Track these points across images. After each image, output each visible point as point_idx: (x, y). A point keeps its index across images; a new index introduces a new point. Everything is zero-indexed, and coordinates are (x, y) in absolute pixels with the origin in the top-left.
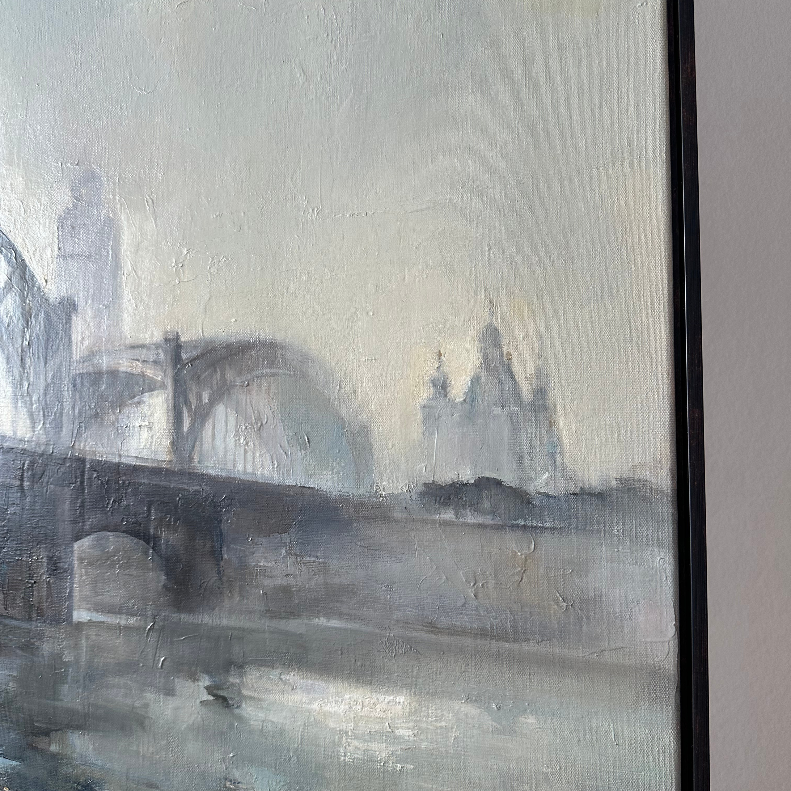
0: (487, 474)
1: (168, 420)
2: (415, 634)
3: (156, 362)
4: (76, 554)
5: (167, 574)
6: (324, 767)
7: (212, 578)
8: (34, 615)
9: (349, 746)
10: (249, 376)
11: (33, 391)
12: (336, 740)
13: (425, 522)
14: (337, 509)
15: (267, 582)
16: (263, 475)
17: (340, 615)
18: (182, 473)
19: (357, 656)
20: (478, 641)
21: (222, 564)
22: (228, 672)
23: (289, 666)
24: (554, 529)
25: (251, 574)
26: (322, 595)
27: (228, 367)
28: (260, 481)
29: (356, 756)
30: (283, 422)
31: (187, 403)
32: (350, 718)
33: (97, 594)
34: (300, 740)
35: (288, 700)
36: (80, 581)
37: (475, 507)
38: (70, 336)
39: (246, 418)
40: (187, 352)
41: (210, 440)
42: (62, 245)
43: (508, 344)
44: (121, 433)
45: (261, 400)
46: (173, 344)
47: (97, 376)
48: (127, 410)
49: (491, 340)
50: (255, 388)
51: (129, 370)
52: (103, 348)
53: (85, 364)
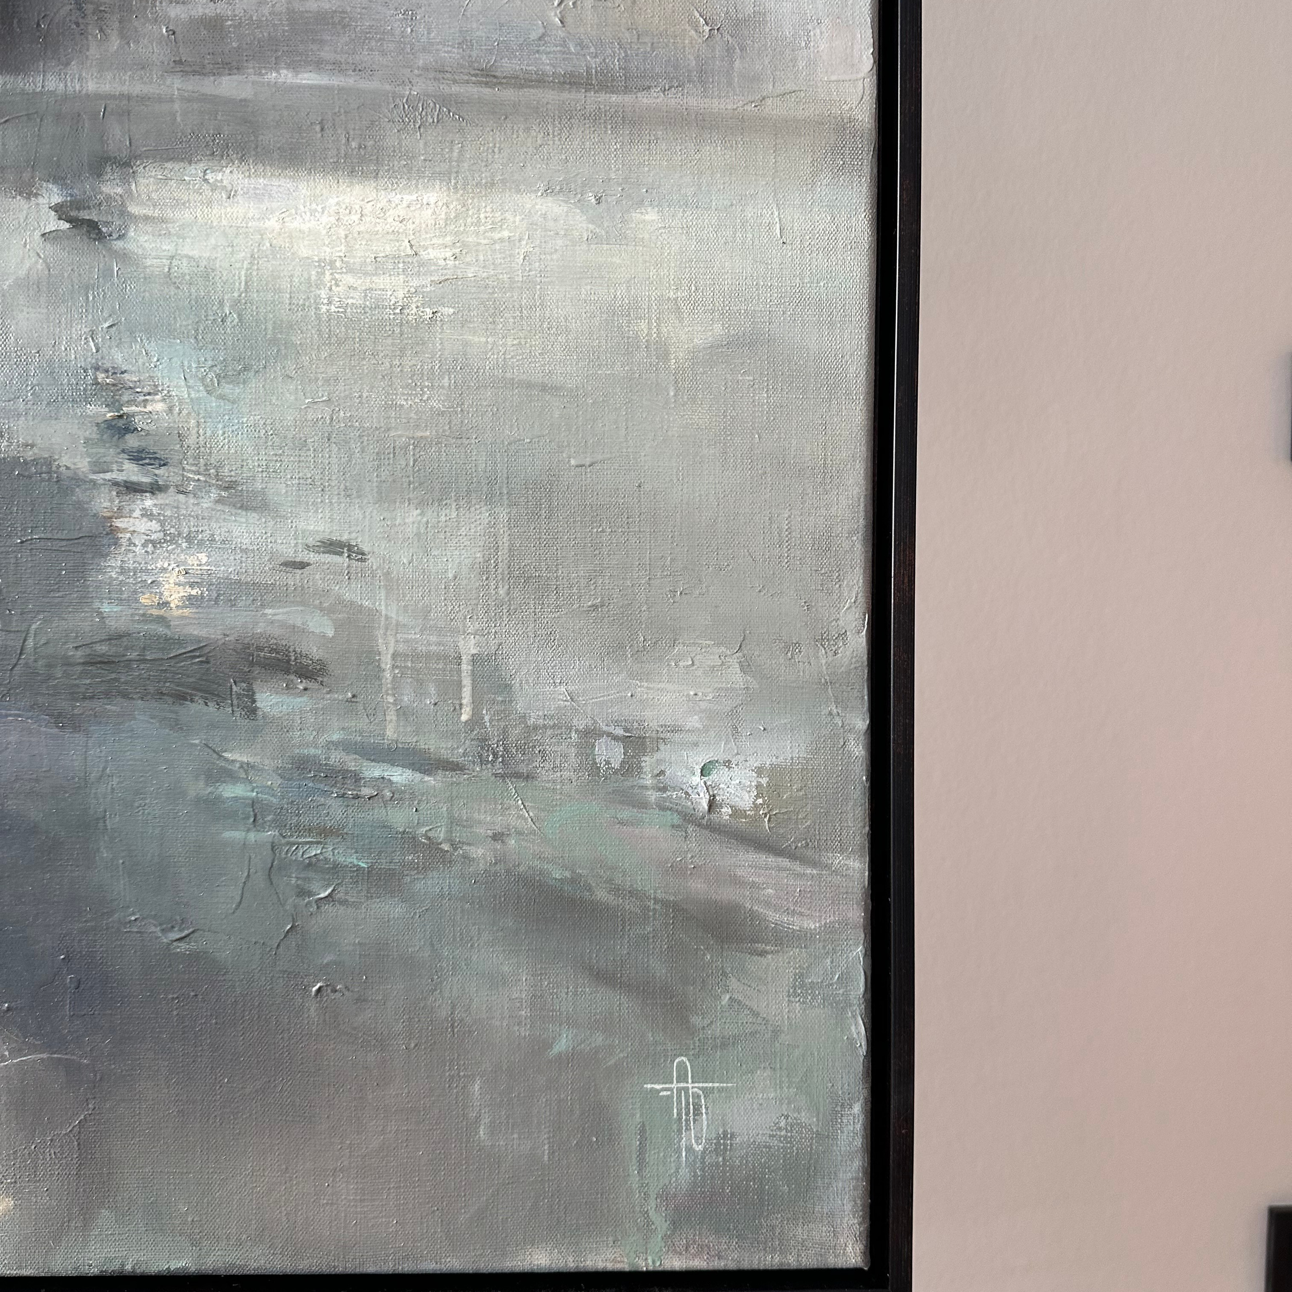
2: (455, 89)
6: (291, 326)
9: (337, 285)
12: (313, 278)
15: (176, 12)
17: (318, 65)
19: (351, 132)
20: (566, 94)
22: (99, 175)
23: (222, 157)
26: (284, 31)
29: (350, 301)
32: (338, 238)
34: (243, 283)
35: (220, 217)
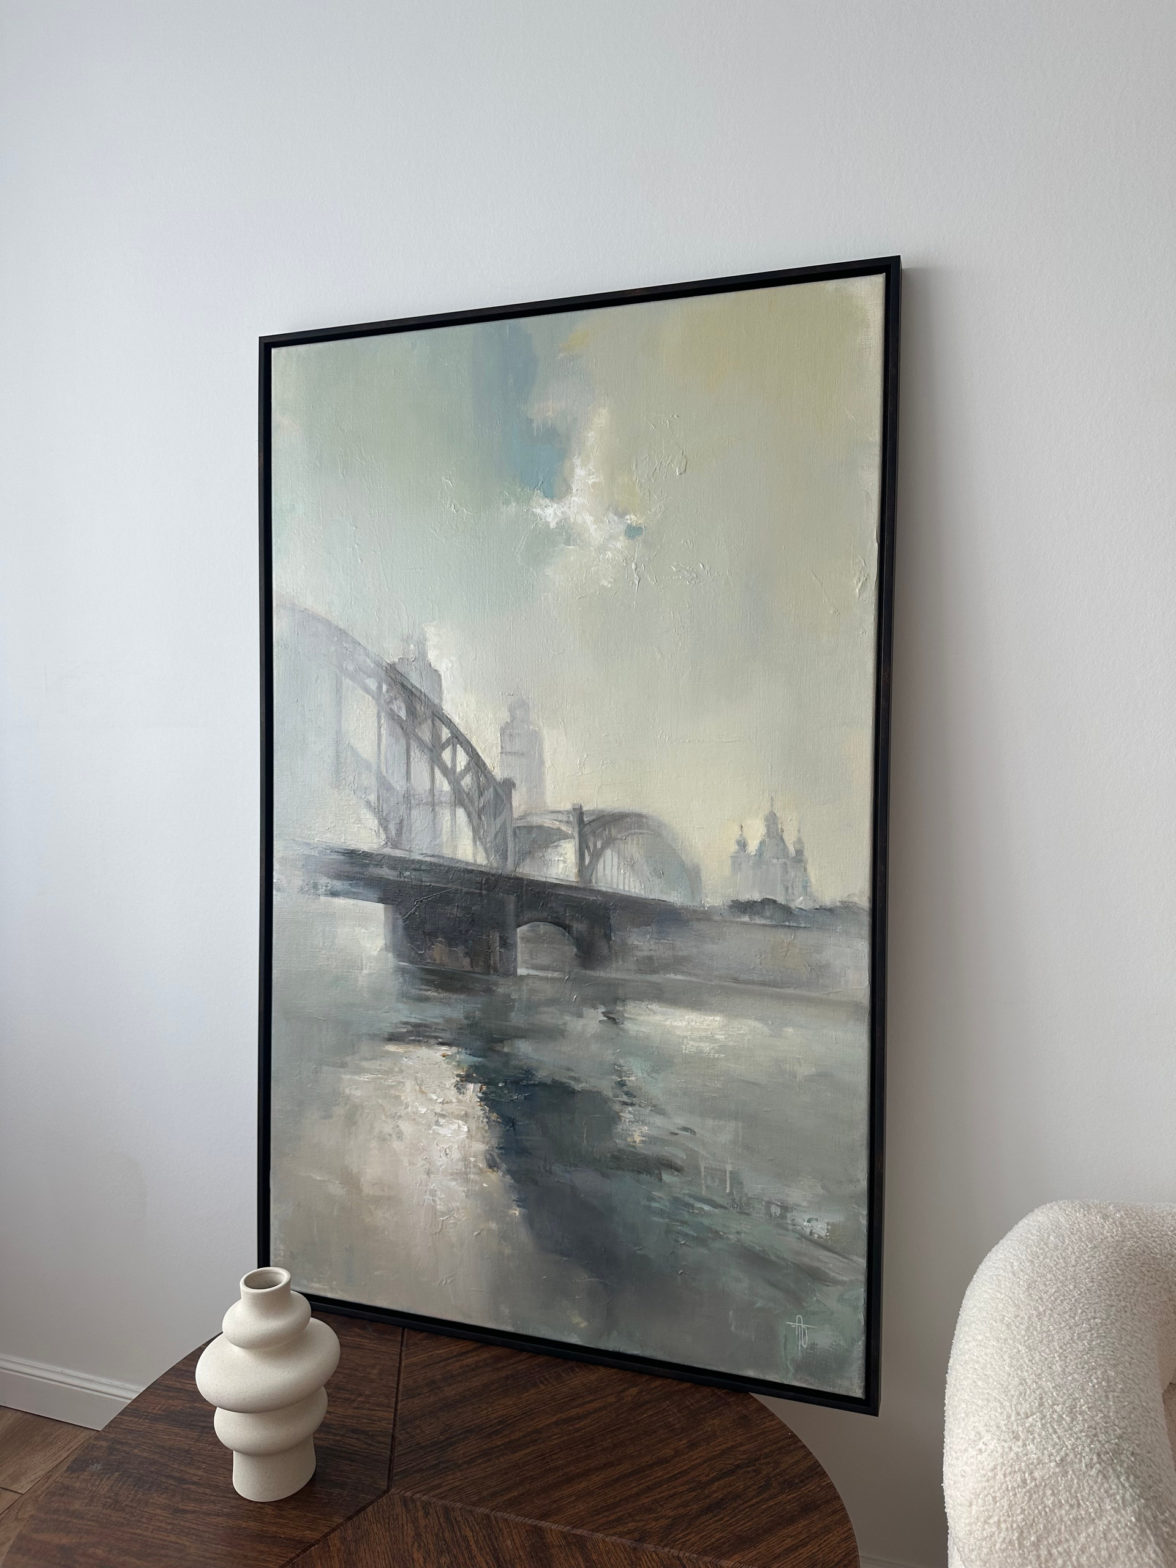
0: (768, 897)
1: (576, 857)
2: (726, 983)
3: (567, 822)
4: (518, 935)
5: (577, 948)
7: (605, 951)
8: (492, 971)
10: (626, 834)
11: (487, 836)
13: (731, 922)
14: (680, 913)
15: (639, 953)
16: (635, 892)
17: (683, 973)
18: (584, 889)
20: (762, 988)
21: (611, 942)
24: (805, 927)
25: (629, 949)
26: (672, 961)
27: (612, 828)
28: (634, 895)
30: (647, 861)
31: (588, 847)
33: (533, 959)
36: (521, 951)
37: (761, 914)
38: (511, 803)
39: (624, 858)
40: (587, 817)
41: (602, 870)
42: (504, 746)
43: (782, 823)
44: (546, 864)
45: (633, 848)
46: (578, 812)
47: (530, 829)
48: (549, 850)
49: (772, 821)
50: (630, 841)
51: (550, 826)
52: (533, 811)
53: (522, 821)
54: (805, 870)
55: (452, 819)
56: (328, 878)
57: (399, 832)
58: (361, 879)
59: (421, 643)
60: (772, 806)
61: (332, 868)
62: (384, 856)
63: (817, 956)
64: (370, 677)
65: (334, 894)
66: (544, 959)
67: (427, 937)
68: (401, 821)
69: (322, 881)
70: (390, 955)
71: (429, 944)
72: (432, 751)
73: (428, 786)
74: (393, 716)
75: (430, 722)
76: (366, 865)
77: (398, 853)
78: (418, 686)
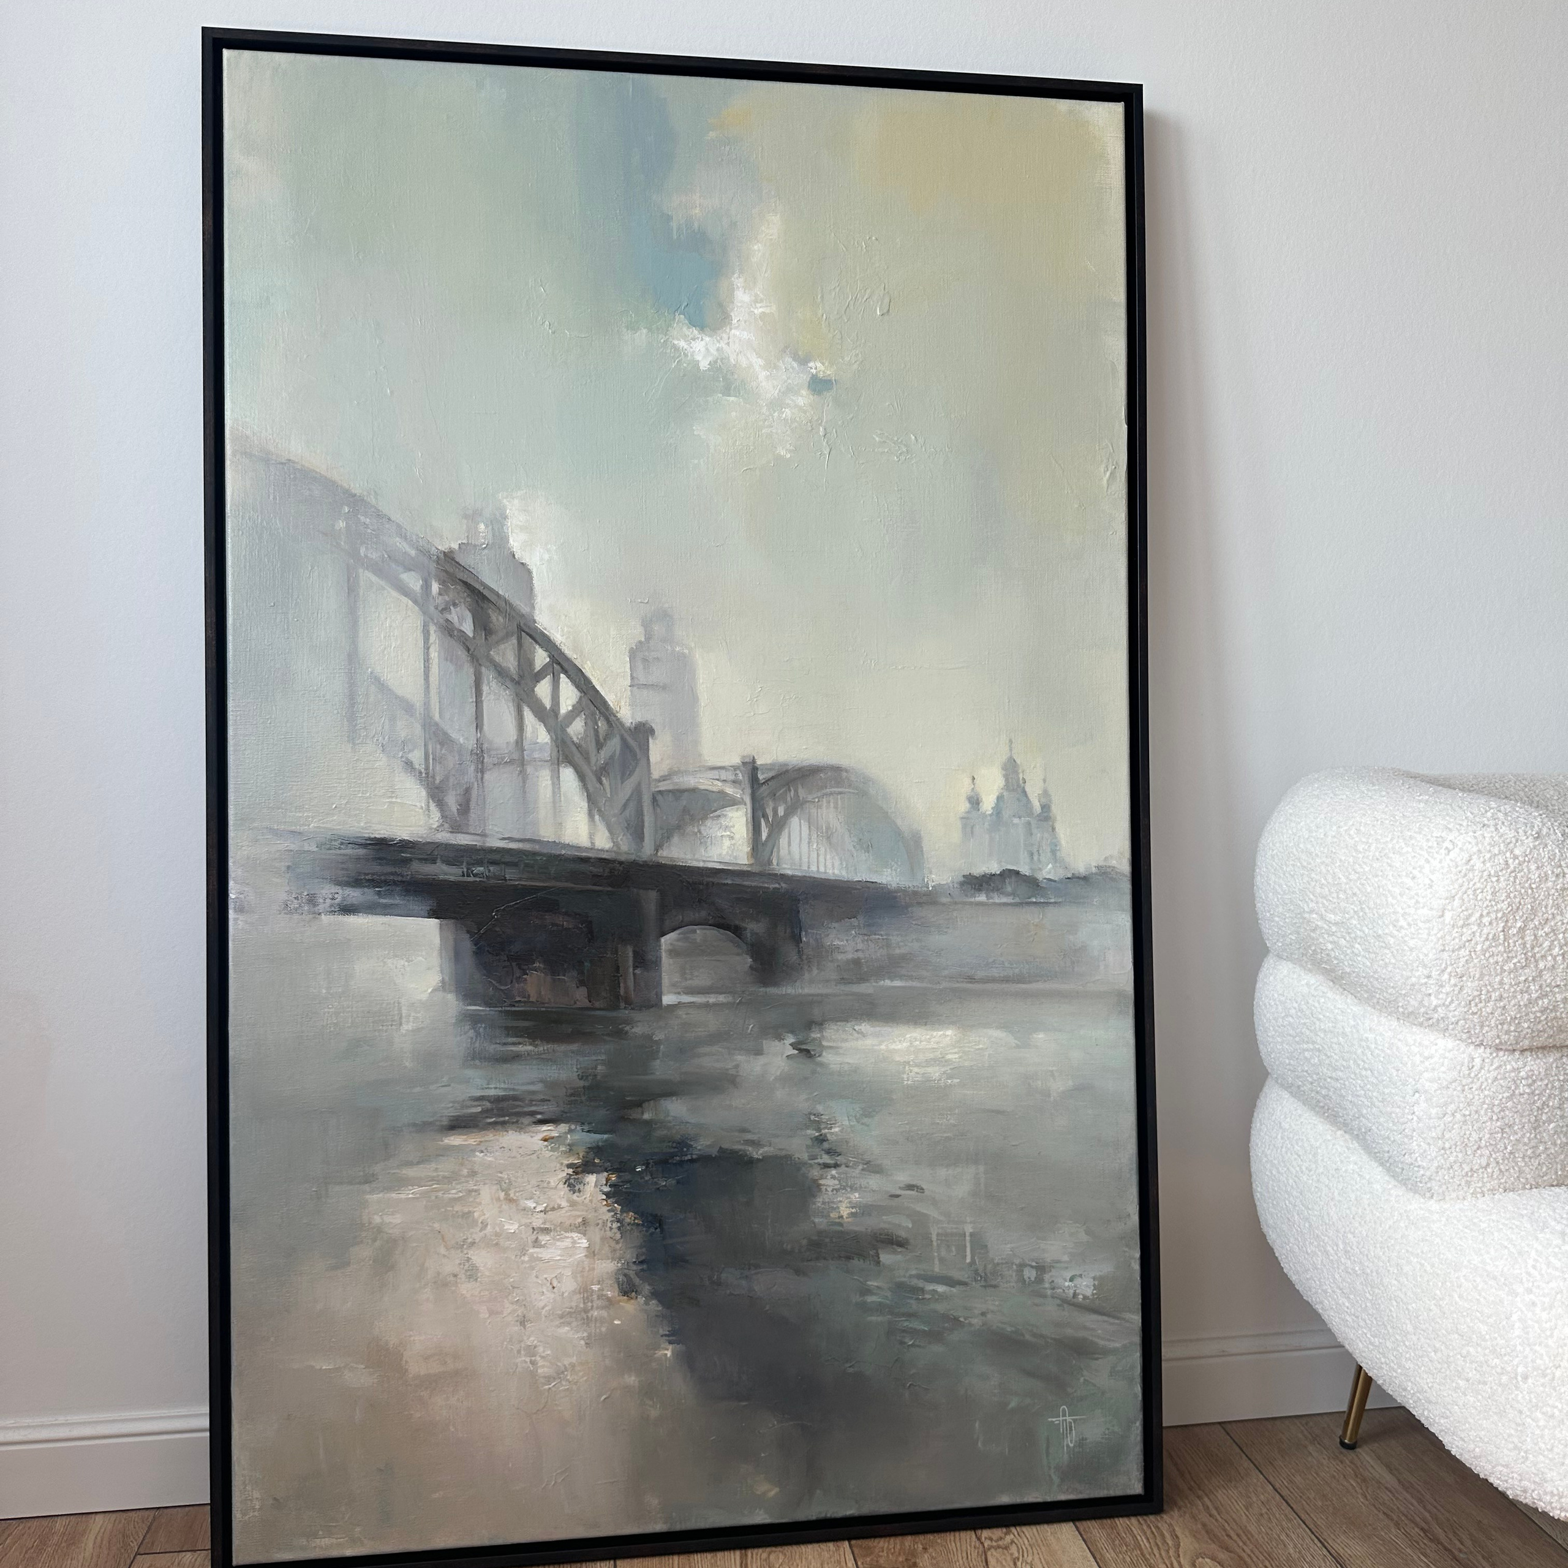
0: (1009, 867)
1: (747, 830)
3: (734, 782)
4: (663, 947)
5: (752, 957)
7: (793, 957)
8: (623, 1005)
10: (819, 794)
11: (612, 807)
13: (964, 903)
14: (895, 897)
15: (840, 957)
16: (834, 873)
17: (901, 977)
18: (761, 874)
21: (801, 945)
24: (1055, 903)
25: (826, 952)
26: (886, 963)
27: (800, 787)
28: (832, 878)
30: (849, 831)
31: (765, 816)
36: (668, 968)
37: (998, 890)
38: (648, 757)
39: (817, 829)
40: (763, 774)
41: (786, 846)
42: (634, 675)
43: (1023, 772)
44: (703, 841)
45: (829, 814)
46: (750, 767)
47: (678, 793)
48: (709, 823)
49: (1011, 768)
50: (825, 804)
51: (710, 788)
52: (683, 768)
53: (665, 782)
54: (1054, 829)
55: (553, 784)
56: (335, 884)
57: (465, 808)
58: (395, 883)
59: (498, 522)
60: (1011, 750)
61: (343, 869)
62: (438, 845)
63: (1071, 937)
64: (410, 570)
65: (347, 909)
66: (702, 979)
67: (514, 964)
68: (467, 791)
69: (324, 892)
70: (451, 997)
71: (518, 973)
72: (518, 683)
73: (512, 734)
74: (449, 630)
75: (514, 641)
76: (406, 861)
77: (463, 840)
78: (493, 585)
